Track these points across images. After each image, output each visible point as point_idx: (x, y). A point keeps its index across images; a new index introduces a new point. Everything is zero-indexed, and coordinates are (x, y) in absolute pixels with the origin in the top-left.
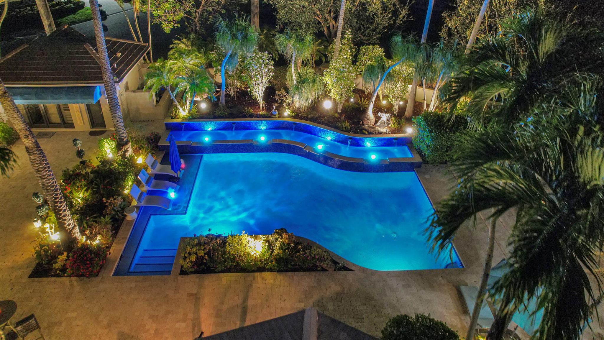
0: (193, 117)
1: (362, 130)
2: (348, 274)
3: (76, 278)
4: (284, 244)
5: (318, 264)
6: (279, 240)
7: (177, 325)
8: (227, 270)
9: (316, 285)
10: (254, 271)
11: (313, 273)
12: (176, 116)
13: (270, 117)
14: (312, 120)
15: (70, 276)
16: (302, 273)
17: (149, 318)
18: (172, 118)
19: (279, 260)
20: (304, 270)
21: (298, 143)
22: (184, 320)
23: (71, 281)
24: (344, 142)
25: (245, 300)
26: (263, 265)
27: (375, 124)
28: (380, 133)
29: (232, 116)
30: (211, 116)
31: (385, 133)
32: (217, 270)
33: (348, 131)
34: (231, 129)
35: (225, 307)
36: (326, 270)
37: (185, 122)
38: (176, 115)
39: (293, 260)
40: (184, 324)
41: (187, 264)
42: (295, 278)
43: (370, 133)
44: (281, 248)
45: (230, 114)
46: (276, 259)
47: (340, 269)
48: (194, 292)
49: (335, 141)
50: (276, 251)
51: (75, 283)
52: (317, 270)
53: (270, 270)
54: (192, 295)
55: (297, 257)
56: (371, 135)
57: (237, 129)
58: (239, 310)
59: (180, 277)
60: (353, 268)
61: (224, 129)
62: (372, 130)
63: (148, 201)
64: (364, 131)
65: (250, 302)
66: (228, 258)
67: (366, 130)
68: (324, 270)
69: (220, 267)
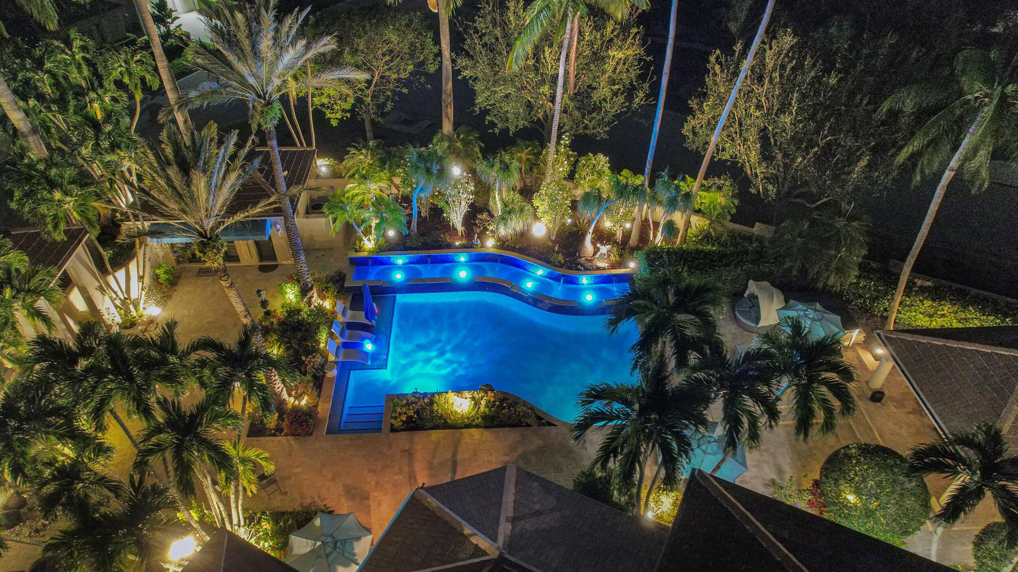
0: (380, 249)
1: (578, 264)
2: (553, 430)
3: (292, 437)
4: (490, 401)
5: (523, 420)
6: (485, 398)
7: (396, 477)
8: (436, 427)
9: (520, 439)
10: (461, 428)
11: (518, 429)
12: (361, 249)
13: (471, 247)
14: (521, 251)
15: (286, 435)
16: (507, 429)
17: (369, 472)
18: (356, 251)
19: (485, 417)
20: (509, 426)
21: (504, 281)
22: (401, 473)
23: (288, 440)
24: (557, 279)
25: (454, 454)
26: (470, 422)
27: (593, 255)
28: (598, 268)
29: (426, 246)
30: (401, 246)
31: (604, 269)
32: (426, 428)
33: (561, 266)
34: (426, 263)
35: (436, 461)
36: (530, 426)
37: (372, 255)
38: (361, 247)
39: (498, 417)
40: (401, 477)
41: (397, 423)
42: (501, 434)
43: (586, 269)
44: (487, 406)
45: (423, 243)
46: (482, 417)
47: (543, 425)
48: (407, 448)
49: (546, 277)
50: (482, 409)
51: (292, 442)
52: (521, 426)
53: (477, 426)
54: (405, 451)
55: (503, 414)
56: (588, 272)
57: (432, 263)
58: (450, 464)
59: (391, 435)
60: (556, 424)
61: (417, 262)
62: (589, 264)
63: (346, 355)
64: (579, 267)
65: (459, 457)
66: (436, 416)
67: (582, 265)
68: (528, 425)
69: (429, 425)
